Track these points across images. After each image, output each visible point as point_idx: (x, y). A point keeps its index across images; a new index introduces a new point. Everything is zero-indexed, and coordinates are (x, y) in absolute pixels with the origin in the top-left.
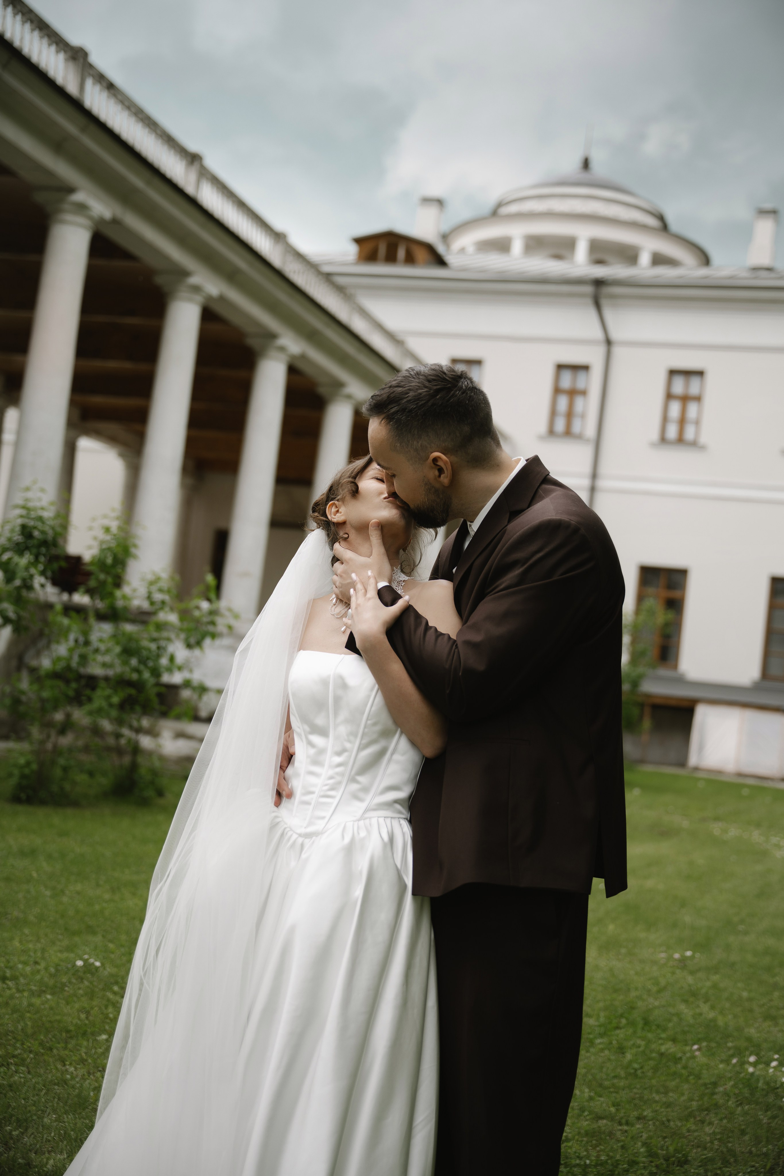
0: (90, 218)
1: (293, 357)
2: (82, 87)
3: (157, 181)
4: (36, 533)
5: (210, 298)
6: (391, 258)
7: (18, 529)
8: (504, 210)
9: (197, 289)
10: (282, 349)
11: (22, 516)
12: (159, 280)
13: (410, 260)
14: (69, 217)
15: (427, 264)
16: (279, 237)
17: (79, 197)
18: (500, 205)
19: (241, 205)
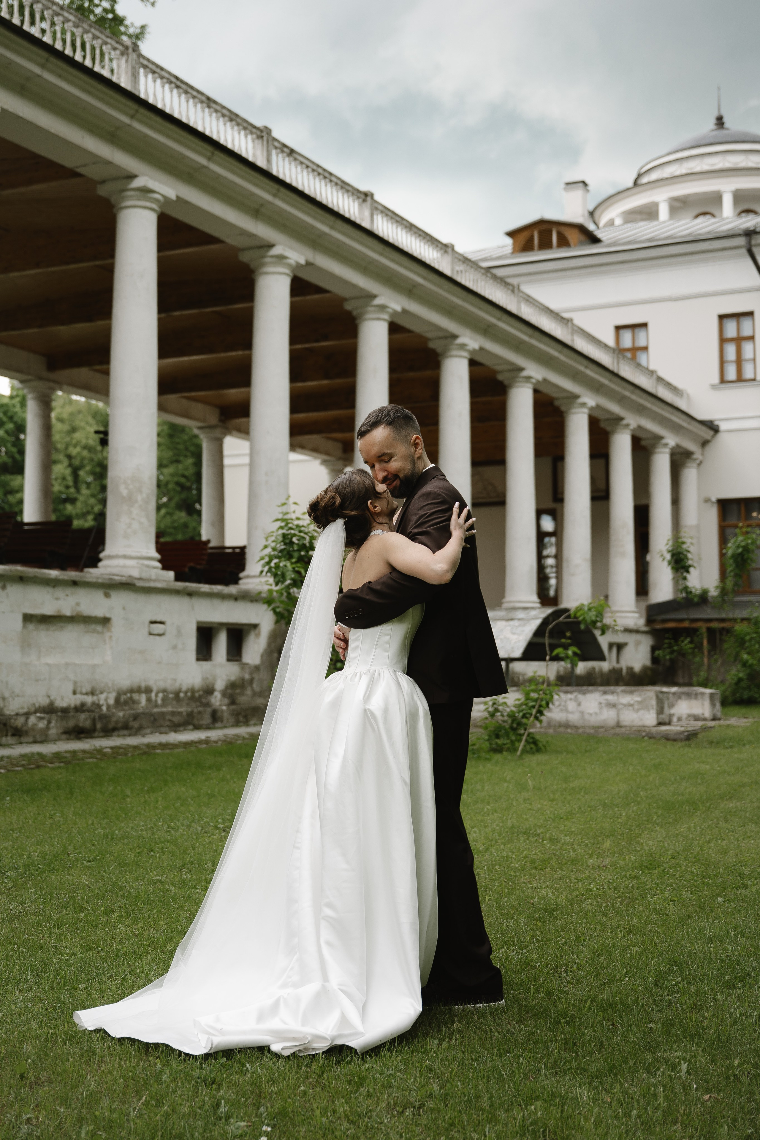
0: (289, 265)
1: (473, 352)
2: (269, 161)
3: (339, 224)
4: (295, 540)
5: (395, 313)
6: (545, 244)
7: (280, 539)
8: (645, 180)
9: (383, 308)
10: (463, 346)
11: (281, 528)
12: (348, 306)
13: (564, 242)
14: (270, 269)
15: (581, 243)
16: (446, 248)
17: (276, 251)
18: (639, 176)
19: (411, 228)
